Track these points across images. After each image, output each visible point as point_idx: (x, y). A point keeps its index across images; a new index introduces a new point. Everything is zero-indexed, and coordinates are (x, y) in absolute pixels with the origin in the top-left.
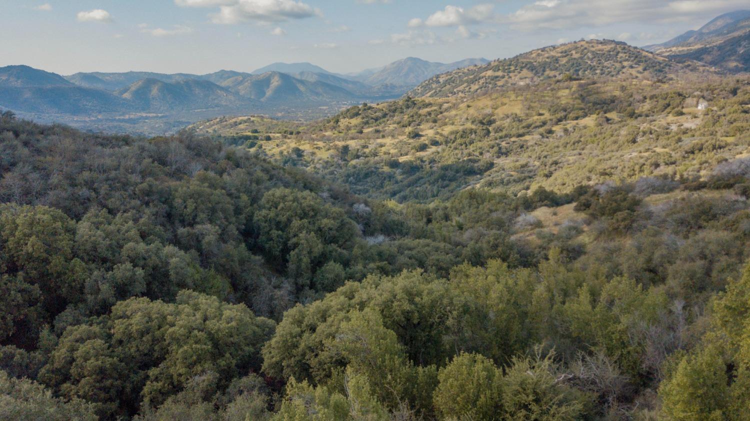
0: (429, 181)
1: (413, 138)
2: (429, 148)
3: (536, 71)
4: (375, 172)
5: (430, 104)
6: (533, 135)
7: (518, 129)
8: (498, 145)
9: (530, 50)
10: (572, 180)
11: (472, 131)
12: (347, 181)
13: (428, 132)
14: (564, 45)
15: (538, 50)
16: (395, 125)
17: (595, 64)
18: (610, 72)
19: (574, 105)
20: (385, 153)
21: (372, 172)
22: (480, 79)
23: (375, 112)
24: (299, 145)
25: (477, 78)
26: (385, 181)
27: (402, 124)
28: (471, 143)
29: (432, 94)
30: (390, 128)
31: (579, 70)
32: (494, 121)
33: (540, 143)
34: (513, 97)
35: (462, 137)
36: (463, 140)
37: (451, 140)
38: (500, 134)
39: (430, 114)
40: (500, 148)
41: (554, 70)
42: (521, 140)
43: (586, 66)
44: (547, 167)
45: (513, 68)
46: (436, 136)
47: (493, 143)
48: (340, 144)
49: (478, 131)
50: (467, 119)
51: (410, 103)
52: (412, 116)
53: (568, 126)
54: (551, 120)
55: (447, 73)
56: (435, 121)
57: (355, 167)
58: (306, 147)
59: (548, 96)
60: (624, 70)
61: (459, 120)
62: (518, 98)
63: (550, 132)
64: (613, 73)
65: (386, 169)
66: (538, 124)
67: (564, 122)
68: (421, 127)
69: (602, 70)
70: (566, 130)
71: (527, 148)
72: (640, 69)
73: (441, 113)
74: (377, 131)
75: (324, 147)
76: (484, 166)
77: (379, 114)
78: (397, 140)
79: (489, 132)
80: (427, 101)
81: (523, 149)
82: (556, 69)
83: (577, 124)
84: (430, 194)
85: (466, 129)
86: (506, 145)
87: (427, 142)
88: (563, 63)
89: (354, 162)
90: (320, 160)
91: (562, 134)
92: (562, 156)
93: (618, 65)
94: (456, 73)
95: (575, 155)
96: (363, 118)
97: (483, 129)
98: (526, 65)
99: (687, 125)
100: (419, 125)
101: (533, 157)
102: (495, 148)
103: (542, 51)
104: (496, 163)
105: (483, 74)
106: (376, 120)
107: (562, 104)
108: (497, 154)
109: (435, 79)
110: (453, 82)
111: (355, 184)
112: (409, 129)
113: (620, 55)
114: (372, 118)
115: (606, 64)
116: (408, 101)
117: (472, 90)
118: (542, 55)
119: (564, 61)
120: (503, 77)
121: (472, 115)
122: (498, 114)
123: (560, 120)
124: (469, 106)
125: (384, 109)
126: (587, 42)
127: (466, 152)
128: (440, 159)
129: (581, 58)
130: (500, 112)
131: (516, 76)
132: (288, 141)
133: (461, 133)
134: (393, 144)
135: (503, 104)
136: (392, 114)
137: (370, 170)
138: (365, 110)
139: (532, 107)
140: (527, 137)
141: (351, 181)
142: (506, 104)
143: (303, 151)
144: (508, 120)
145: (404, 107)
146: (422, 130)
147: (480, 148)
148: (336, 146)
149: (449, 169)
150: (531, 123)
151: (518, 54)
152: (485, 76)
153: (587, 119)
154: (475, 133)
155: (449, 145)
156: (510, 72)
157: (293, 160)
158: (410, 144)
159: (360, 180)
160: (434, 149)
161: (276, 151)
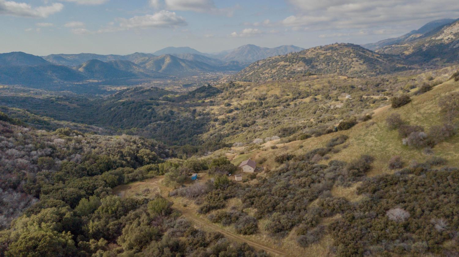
1: (227, 106)
2: (234, 111)
3: (307, 63)
4: (206, 124)
5: (241, 86)
6: (281, 106)
7: (275, 103)
8: (264, 111)
9: (308, 48)
11: (254, 103)
12: (193, 128)
13: (235, 103)
15: (312, 48)
16: (221, 98)
17: (338, 59)
18: (346, 64)
19: (305, 90)
20: (213, 114)
21: (205, 123)
22: (277, 66)
23: (213, 90)
24: (172, 109)
27: (224, 98)
28: (253, 109)
29: (252, 74)
30: (218, 100)
31: (329, 62)
32: (266, 98)
33: (283, 110)
34: (277, 85)
35: (249, 106)
36: (249, 108)
37: (244, 108)
38: (266, 106)
39: (239, 92)
40: (264, 113)
42: (275, 109)
45: (295, 60)
46: (238, 105)
47: (262, 110)
48: (192, 109)
50: (254, 97)
51: (231, 85)
52: (230, 93)
53: (297, 103)
54: (291, 98)
55: (264, 60)
56: (239, 97)
57: (197, 120)
58: (175, 110)
59: (294, 85)
60: (353, 63)
61: (250, 97)
62: (279, 86)
63: (289, 105)
64: (347, 64)
65: (212, 122)
66: (284, 101)
67: (296, 100)
68: (232, 100)
69: (342, 62)
71: (276, 113)
72: (362, 62)
73: (244, 92)
74: (212, 102)
75: (184, 110)
76: (251, 123)
77: (215, 91)
78: (219, 107)
79: (262, 103)
80: (240, 84)
81: (274, 113)
82: (318, 61)
83: (302, 101)
85: (252, 102)
86: (267, 111)
87: (233, 108)
88: (322, 58)
89: (197, 118)
90: (182, 117)
91: (293, 106)
93: (350, 60)
94: (268, 60)
98: (302, 59)
99: (337, 106)
100: (231, 99)
102: (262, 113)
103: (315, 49)
104: (257, 122)
105: (278, 64)
106: (213, 94)
107: (299, 90)
108: (261, 116)
109: (256, 63)
110: (265, 67)
112: (226, 101)
113: (352, 54)
114: (211, 93)
115: (344, 59)
116: (231, 84)
117: (272, 72)
118: (314, 51)
119: (322, 57)
121: (257, 94)
122: (268, 95)
124: (256, 90)
125: (218, 88)
126: (339, 45)
127: (249, 114)
128: (237, 118)
129: (331, 56)
130: (270, 93)
131: (296, 65)
132: (167, 106)
133: (250, 104)
134: (217, 109)
135: (272, 89)
136: (222, 91)
138: (208, 88)
139: (285, 91)
140: (278, 108)
143: (174, 112)
144: (273, 98)
145: (228, 87)
146: (232, 102)
147: (256, 113)
148: (190, 110)
149: (236, 124)
150: (282, 100)
152: (280, 65)
153: (308, 98)
154: (256, 104)
156: (293, 63)
157: (169, 116)
158: (225, 109)
159: (199, 127)
160: (236, 112)
161: (161, 112)
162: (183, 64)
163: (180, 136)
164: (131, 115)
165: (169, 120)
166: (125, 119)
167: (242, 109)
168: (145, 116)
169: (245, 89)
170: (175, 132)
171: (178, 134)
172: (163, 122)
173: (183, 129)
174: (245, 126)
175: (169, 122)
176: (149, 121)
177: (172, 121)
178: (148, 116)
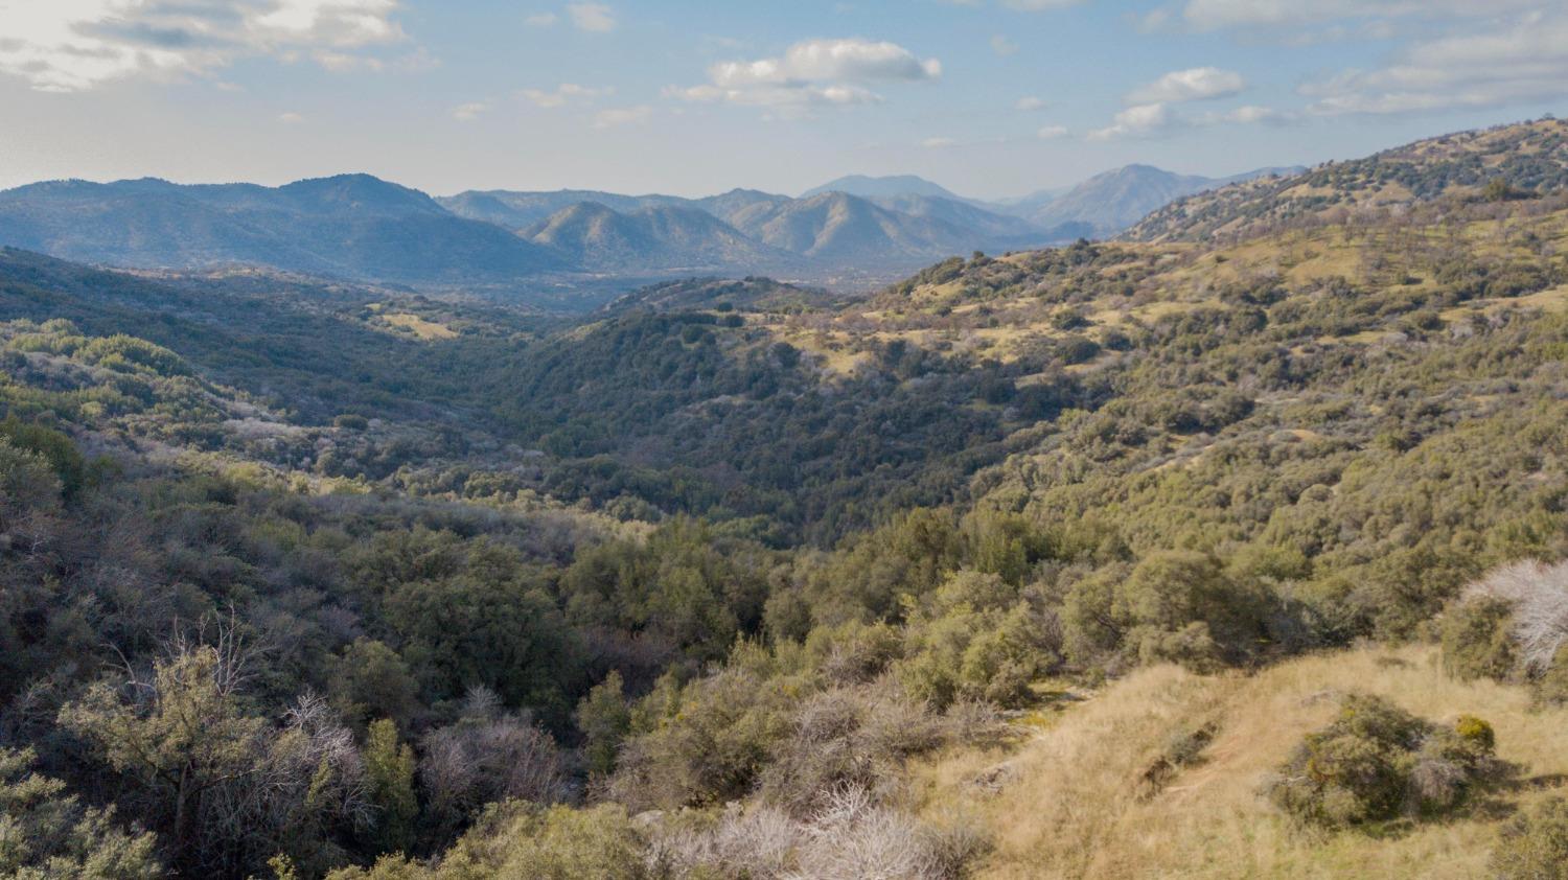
0: (1070, 441)
1: (1066, 327)
2: (1103, 354)
3: (1422, 187)
4: (949, 411)
5: (1134, 256)
6: (1383, 330)
7: (1343, 316)
8: (1283, 353)
9: (1411, 140)
10: (1473, 465)
11: (1216, 317)
12: (875, 430)
13: (1107, 317)
14: (1501, 128)
15: (1431, 139)
16: (1033, 299)
19: (1509, 259)
20: (987, 364)
21: (942, 410)
22: (1277, 204)
23: (998, 272)
24: (795, 339)
25: (1271, 202)
26: (971, 434)
27: (1046, 296)
28: (1213, 345)
30: (1018, 306)
31: (1534, 185)
32: (1283, 295)
33: (1401, 353)
35: (1190, 329)
36: (1192, 338)
37: (1161, 336)
38: (1292, 326)
39: (1123, 276)
40: (1286, 364)
41: (1468, 184)
42: (1347, 344)
43: (1557, 173)
44: (1406, 422)
45: (1361, 178)
46: (1126, 326)
47: (1266, 347)
48: (888, 338)
49: (1234, 317)
50: (1211, 288)
51: (1083, 253)
52: (1080, 281)
53: (1487, 312)
54: (1438, 294)
55: (1205, 194)
56: (1129, 292)
57: (905, 397)
58: (808, 343)
59: (1436, 238)
61: (1190, 291)
62: (1352, 243)
63: (1434, 324)
65: (980, 407)
66: (1400, 303)
67: (1477, 301)
68: (1093, 304)
70: (1480, 322)
71: (1363, 366)
73: (1151, 273)
74: (986, 311)
75: (849, 344)
76: (1224, 410)
77: (1005, 275)
78: (1024, 333)
79: (1261, 321)
80: (1126, 249)
81: (1350, 368)
83: (1515, 305)
84: (1063, 475)
85: (1203, 312)
86: (1304, 356)
87: (1098, 340)
88: (1494, 165)
89: (907, 385)
90: (832, 376)
91: (1468, 330)
92: (1455, 394)
94: (1224, 194)
95: (1495, 392)
96: (967, 283)
97: (1248, 314)
98: (1398, 170)
100: (1088, 299)
101: (1368, 391)
102: (1271, 363)
103: (1442, 142)
104: (1260, 405)
105: (1282, 195)
106: (997, 288)
107: (1475, 257)
108: (1276, 380)
109: (1174, 208)
110: (1215, 215)
111: (896, 436)
112: (1060, 309)
114: (988, 284)
116: (1080, 248)
118: (1439, 151)
119: (1496, 161)
120: (1336, 200)
121: (1227, 279)
122: (1293, 279)
123: (1465, 296)
124: (1220, 260)
125: (1020, 265)
126: (1563, 123)
127: (1192, 368)
128: (1125, 386)
129: (1543, 155)
130: (1300, 274)
131: (1367, 197)
132: (774, 329)
133: (1190, 320)
134: (1014, 342)
135: (1310, 255)
136: (1037, 275)
137: (937, 405)
138: (974, 265)
139: (1389, 264)
140: (1366, 337)
141: (887, 430)
142: (1317, 255)
143: (799, 354)
144: (1320, 294)
145: (1068, 262)
146: (1093, 311)
147: (1233, 361)
148: (875, 341)
149: (1128, 413)
150: (1380, 300)
151: (1380, 150)
152: (1290, 198)
153: (1545, 293)
154: (1227, 321)
155: (1153, 349)
156: (1353, 188)
157: (772, 374)
158: (1055, 343)
159: (909, 429)
160: (1113, 357)
161: (742, 352)
162: (891, 230)
163: (810, 465)
164: (613, 364)
165: (773, 388)
166: (587, 385)
167: (1149, 341)
168: (672, 367)
169: (1152, 264)
170: (786, 446)
171: (799, 457)
172: (739, 400)
173: (827, 433)
174: (1186, 424)
175: (768, 400)
176: (678, 393)
177: (781, 393)
178: (680, 372)
